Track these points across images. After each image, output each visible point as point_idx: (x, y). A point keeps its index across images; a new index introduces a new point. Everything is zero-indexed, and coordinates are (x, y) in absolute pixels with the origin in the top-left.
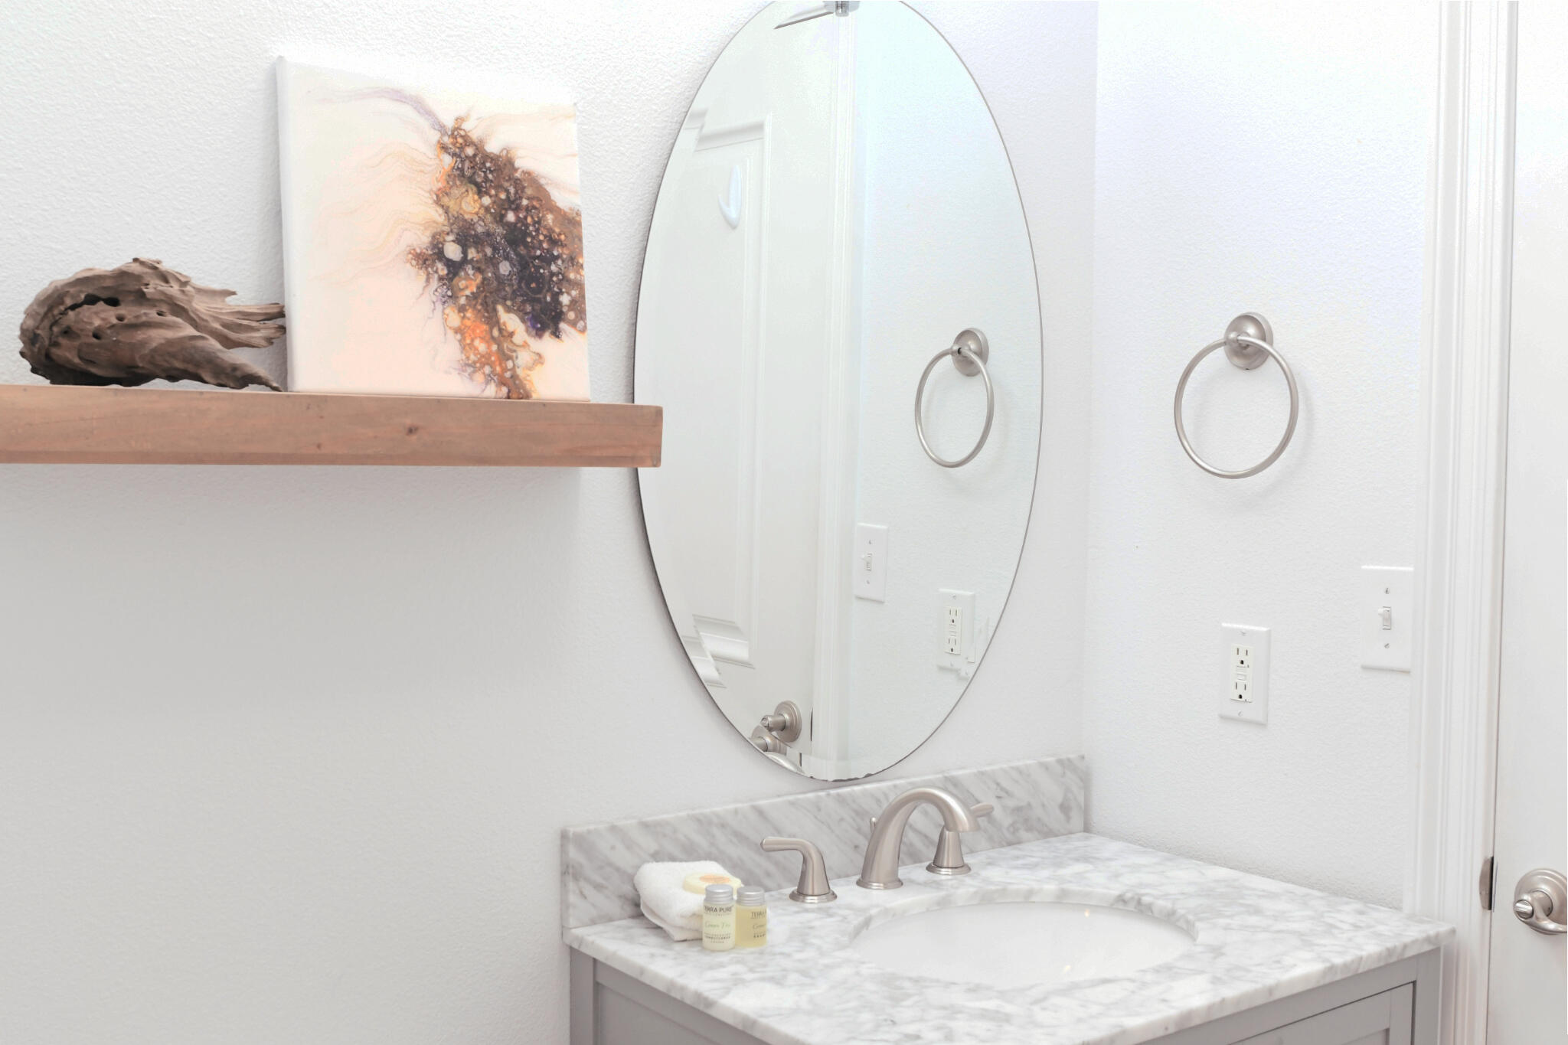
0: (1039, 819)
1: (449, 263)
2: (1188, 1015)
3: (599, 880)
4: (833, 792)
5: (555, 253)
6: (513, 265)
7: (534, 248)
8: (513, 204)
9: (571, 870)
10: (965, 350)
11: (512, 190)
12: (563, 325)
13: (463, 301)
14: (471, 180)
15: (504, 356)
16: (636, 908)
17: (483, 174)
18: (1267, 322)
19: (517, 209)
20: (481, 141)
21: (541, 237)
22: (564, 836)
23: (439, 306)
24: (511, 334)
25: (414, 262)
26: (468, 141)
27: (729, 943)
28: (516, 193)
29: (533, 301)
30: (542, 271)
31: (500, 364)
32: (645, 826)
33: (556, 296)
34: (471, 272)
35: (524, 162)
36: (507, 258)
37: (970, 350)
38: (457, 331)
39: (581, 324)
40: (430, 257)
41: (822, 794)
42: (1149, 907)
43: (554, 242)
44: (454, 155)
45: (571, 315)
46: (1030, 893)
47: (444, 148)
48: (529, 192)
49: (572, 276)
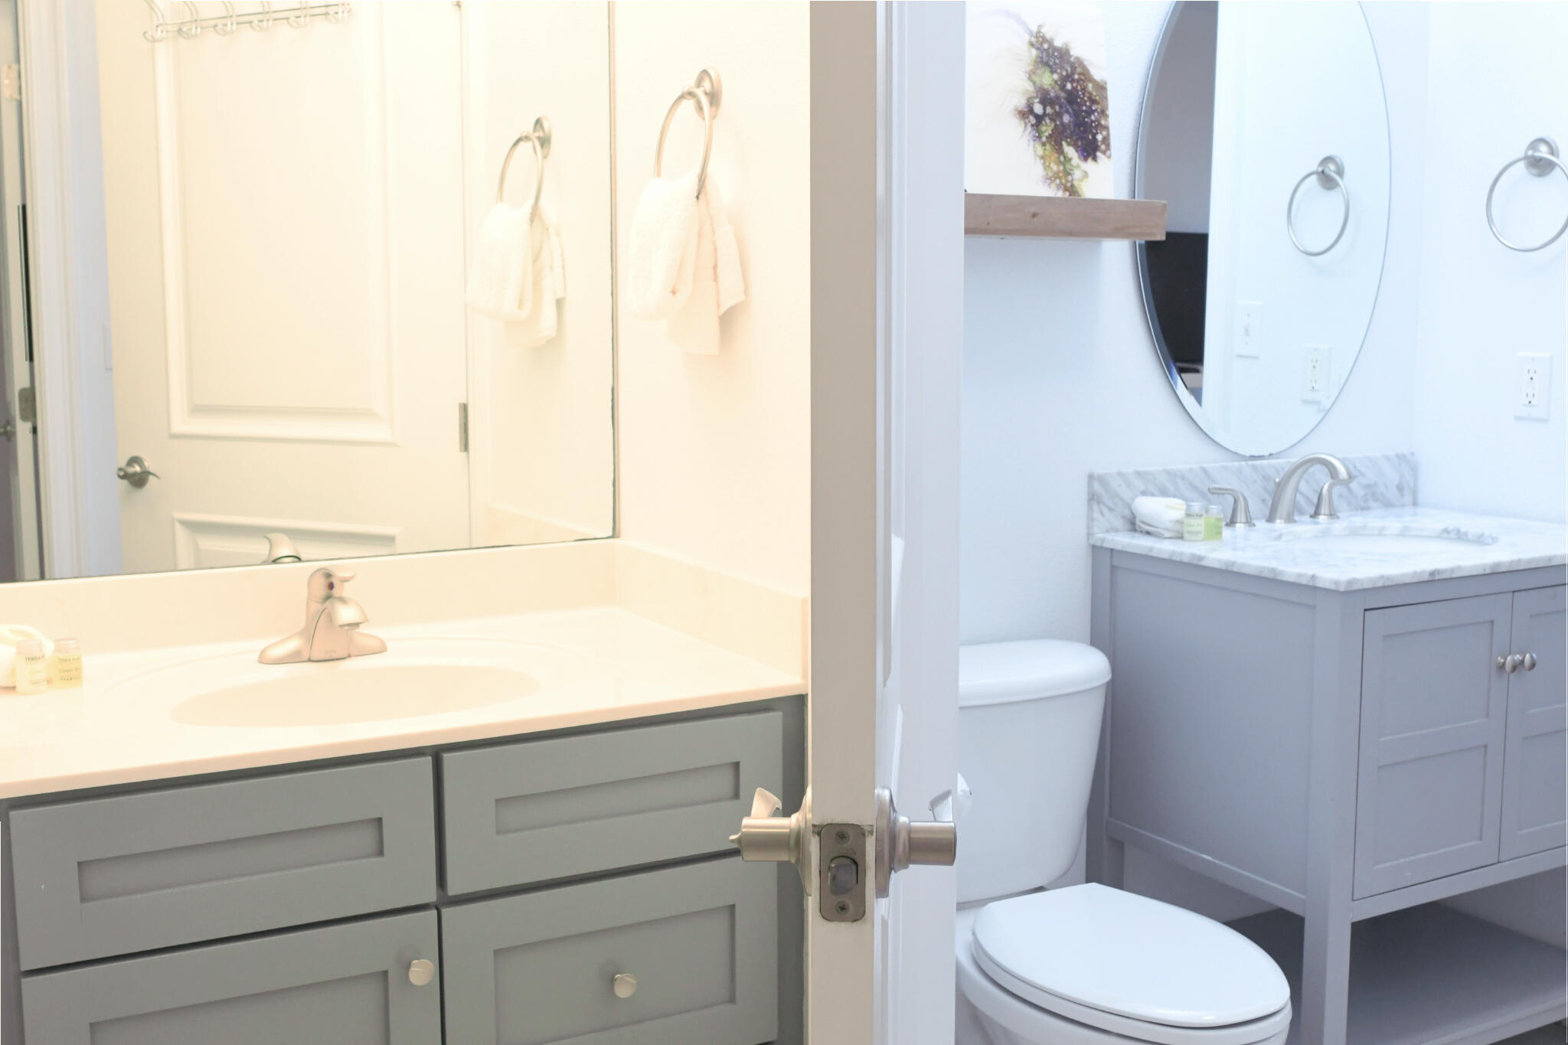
0: (1382, 494)
1: (1037, 116)
2: (1498, 564)
3: (1111, 505)
4: (1250, 463)
5: (1094, 108)
6: (1071, 117)
7: (1082, 106)
8: (1068, 78)
9: (1095, 497)
10: (1327, 171)
11: (1069, 69)
12: (1098, 154)
13: (1044, 139)
14: (1047, 64)
15: (1067, 173)
16: (1133, 525)
17: (1053, 60)
18: (1555, 144)
19: (1072, 81)
20: (1052, 40)
21: (1086, 98)
22: (1091, 477)
23: (1032, 142)
24: (1070, 160)
25: (1018, 116)
26: (1045, 40)
27: (1201, 536)
28: (1072, 71)
29: (1082, 139)
30: (1086, 120)
31: (1065, 177)
32: (1138, 473)
33: (1094, 136)
34: (1048, 121)
35: (1075, 52)
36: (1067, 112)
37: (1330, 170)
38: (1042, 158)
39: (1108, 153)
40: (1026, 113)
41: (1243, 463)
42: (1466, 534)
43: (1093, 101)
44: (1037, 49)
45: (1103, 147)
46: (1383, 529)
47: (1032, 44)
48: (1079, 70)
49: (1103, 122)
